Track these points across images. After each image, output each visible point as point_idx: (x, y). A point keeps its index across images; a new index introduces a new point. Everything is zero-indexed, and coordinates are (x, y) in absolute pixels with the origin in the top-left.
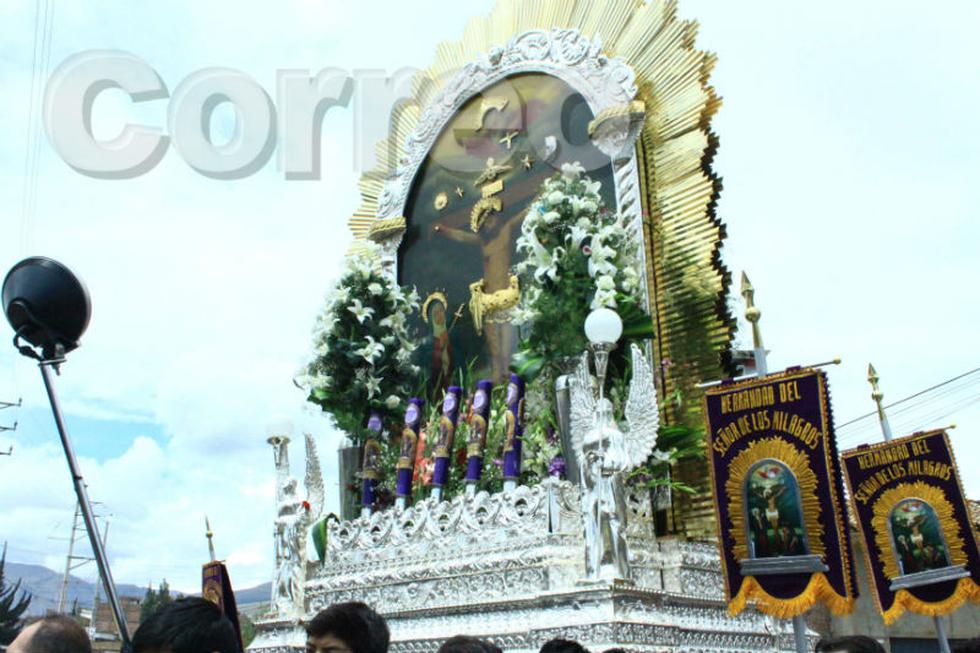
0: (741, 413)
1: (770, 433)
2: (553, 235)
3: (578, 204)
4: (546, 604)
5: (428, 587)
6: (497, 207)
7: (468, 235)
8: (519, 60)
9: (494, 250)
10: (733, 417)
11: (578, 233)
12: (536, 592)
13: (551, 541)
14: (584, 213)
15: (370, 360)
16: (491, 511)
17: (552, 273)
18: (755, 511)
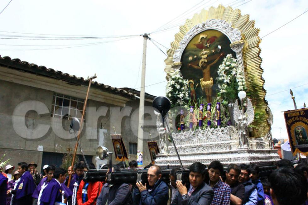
0: (292, 117)
1: (299, 121)
2: (228, 72)
3: (233, 65)
4: (232, 153)
5: (201, 148)
6: (206, 61)
7: (198, 67)
8: (209, 26)
9: (206, 71)
10: (291, 118)
11: (233, 73)
12: (228, 150)
13: (231, 139)
14: (234, 67)
15: (181, 97)
16: (215, 132)
17: (228, 81)
18: (297, 136)
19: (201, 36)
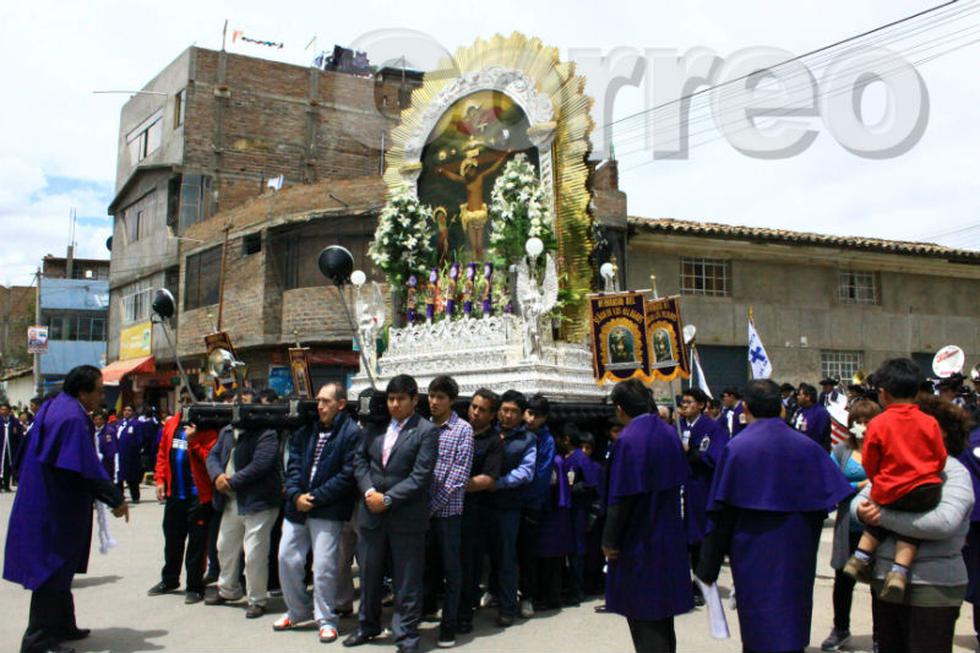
0: (608, 307)
1: (621, 316)
2: (511, 195)
3: (524, 179)
4: (506, 371)
6: (476, 164)
7: (459, 177)
8: (488, 82)
9: (475, 187)
10: (604, 309)
11: (523, 196)
12: (499, 366)
13: (507, 343)
14: (526, 184)
15: (410, 247)
16: (478, 327)
17: (510, 216)
18: (613, 346)
19: (469, 103)
